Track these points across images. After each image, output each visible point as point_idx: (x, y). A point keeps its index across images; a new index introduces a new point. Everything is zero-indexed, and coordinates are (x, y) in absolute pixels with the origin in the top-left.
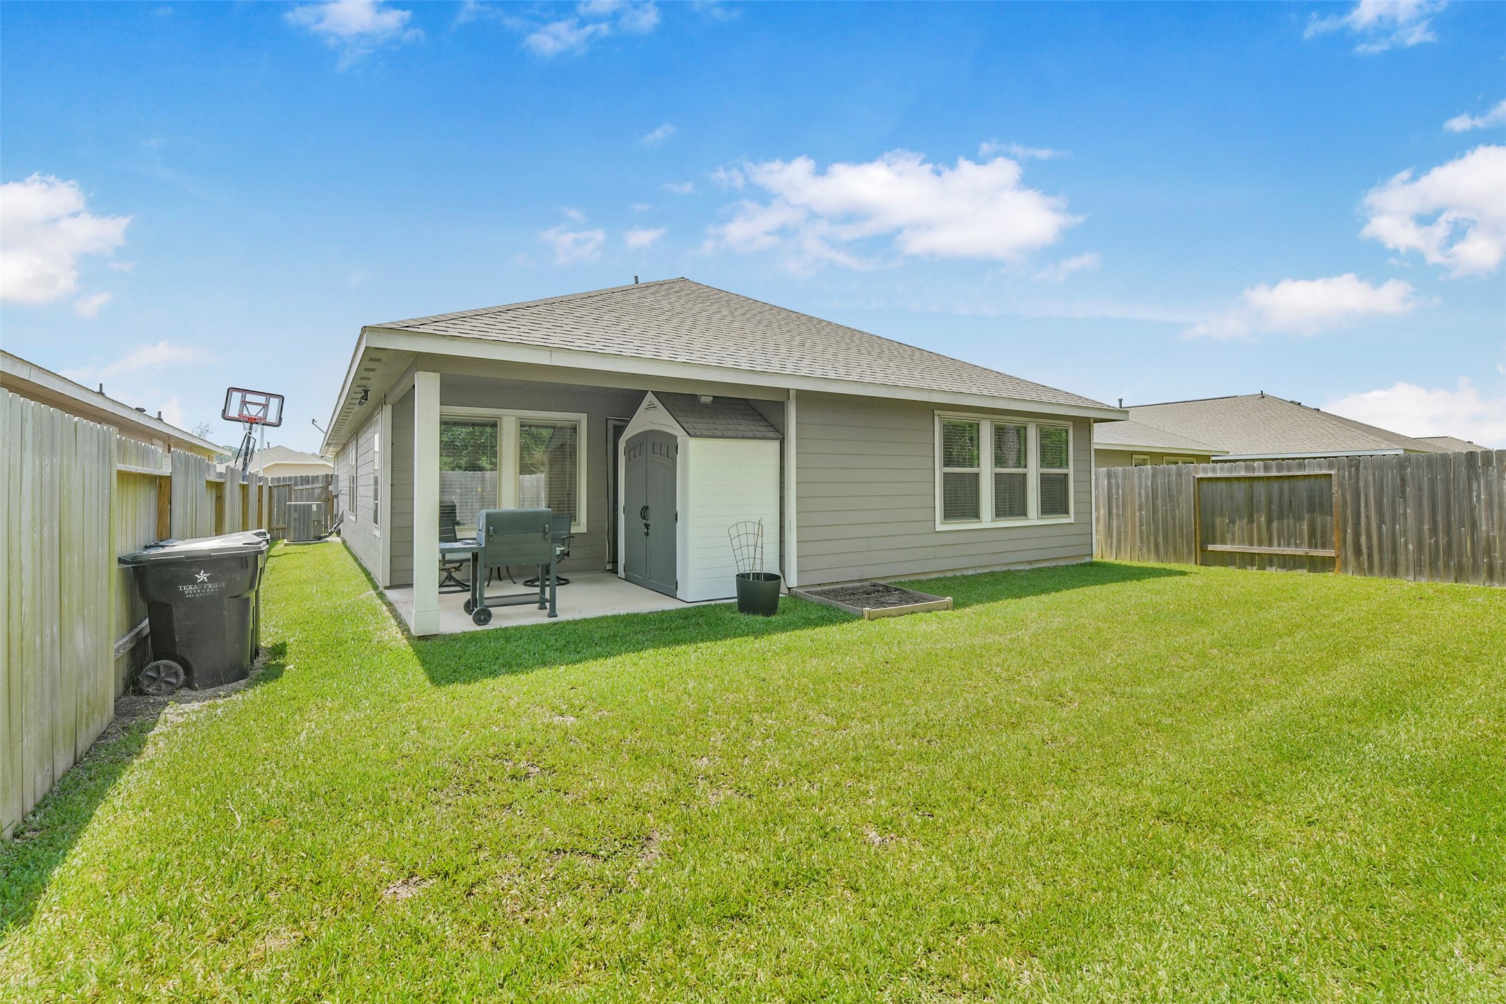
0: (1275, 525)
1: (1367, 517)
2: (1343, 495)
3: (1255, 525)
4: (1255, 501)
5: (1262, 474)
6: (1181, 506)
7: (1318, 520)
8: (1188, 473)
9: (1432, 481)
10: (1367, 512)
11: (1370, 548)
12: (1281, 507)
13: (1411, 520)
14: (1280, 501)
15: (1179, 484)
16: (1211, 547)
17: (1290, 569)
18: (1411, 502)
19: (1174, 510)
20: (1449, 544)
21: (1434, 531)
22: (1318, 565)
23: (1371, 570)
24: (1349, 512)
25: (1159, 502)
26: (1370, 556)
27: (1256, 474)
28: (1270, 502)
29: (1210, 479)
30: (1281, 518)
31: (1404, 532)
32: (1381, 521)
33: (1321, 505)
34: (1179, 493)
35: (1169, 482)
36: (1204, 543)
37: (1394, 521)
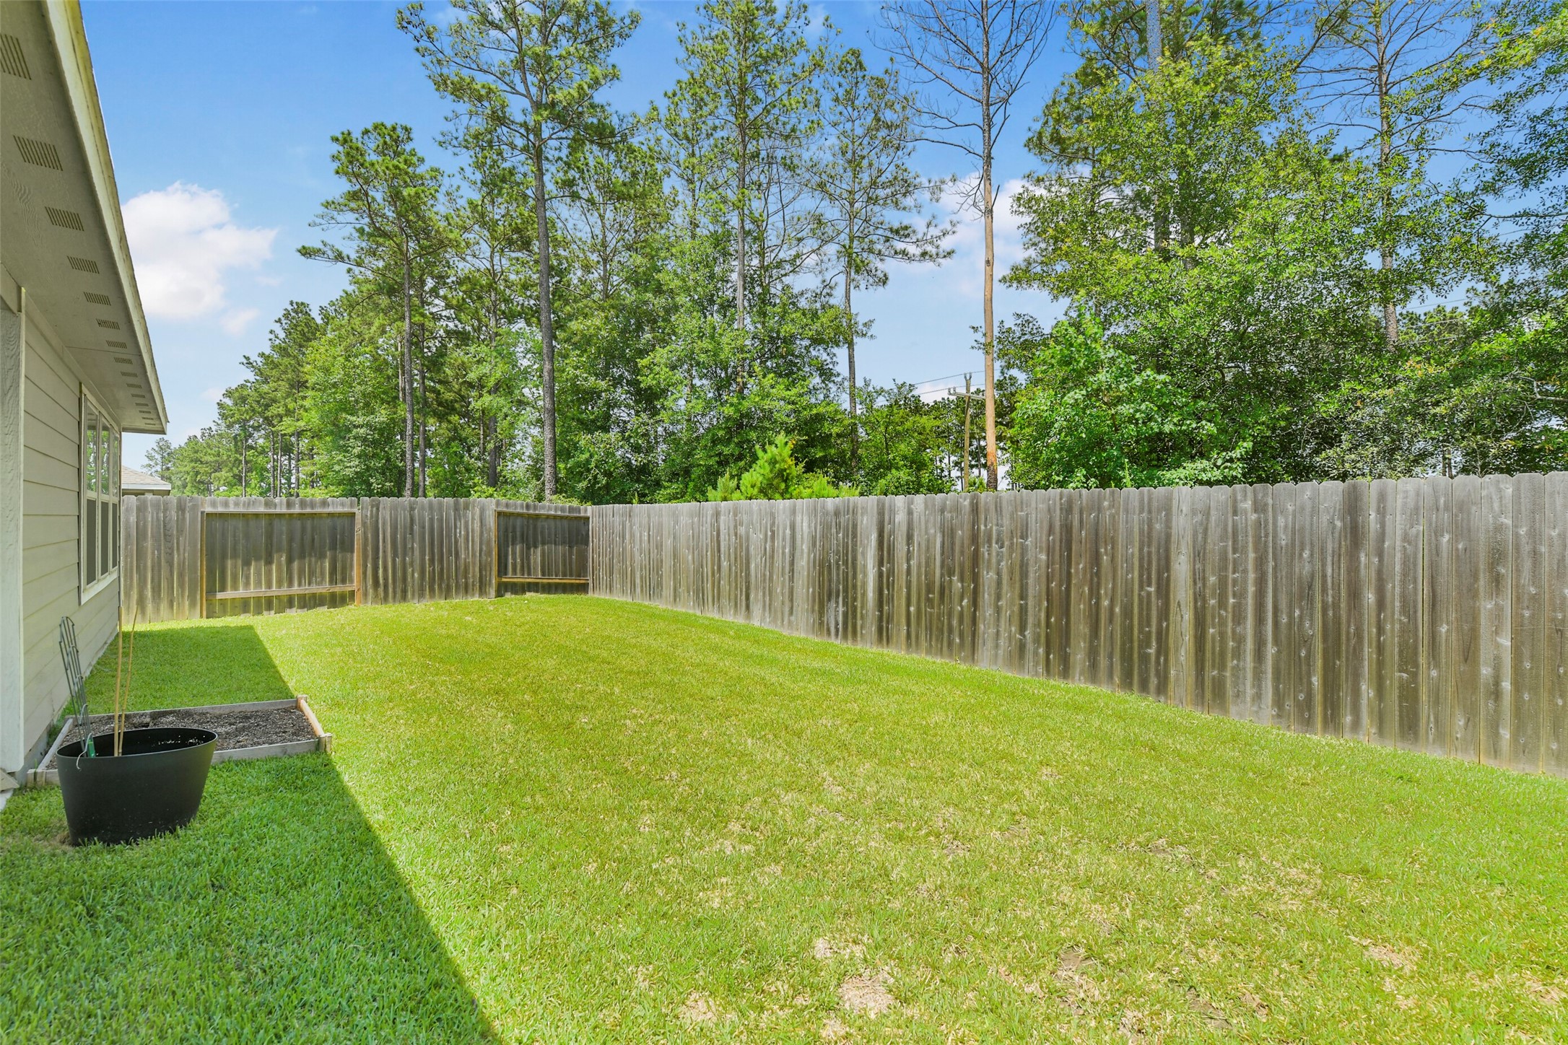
0: (296, 565)
1: (384, 552)
2: (365, 533)
3: (274, 567)
4: (275, 540)
5: (284, 510)
6: (181, 549)
7: (340, 556)
8: (195, 507)
9: (432, 520)
10: (384, 547)
11: (386, 579)
12: (302, 545)
13: (417, 553)
14: (302, 539)
15: (181, 521)
16: (220, 596)
17: (310, 608)
18: (417, 538)
19: (171, 554)
20: (442, 569)
21: (432, 561)
22: (336, 601)
23: (386, 599)
24: (369, 548)
25: (149, 544)
26: (386, 586)
27: (278, 510)
28: (291, 540)
29: (221, 515)
30: (302, 557)
31: (412, 564)
32: (395, 555)
33: (343, 542)
34: (180, 531)
35: (165, 517)
36: (211, 591)
37: (405, 555)
